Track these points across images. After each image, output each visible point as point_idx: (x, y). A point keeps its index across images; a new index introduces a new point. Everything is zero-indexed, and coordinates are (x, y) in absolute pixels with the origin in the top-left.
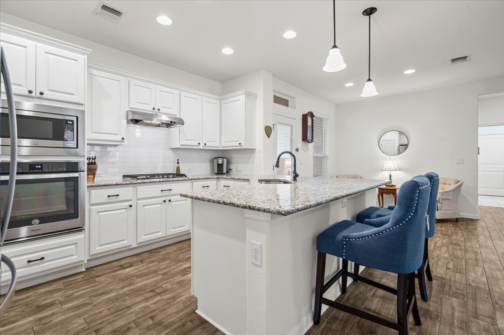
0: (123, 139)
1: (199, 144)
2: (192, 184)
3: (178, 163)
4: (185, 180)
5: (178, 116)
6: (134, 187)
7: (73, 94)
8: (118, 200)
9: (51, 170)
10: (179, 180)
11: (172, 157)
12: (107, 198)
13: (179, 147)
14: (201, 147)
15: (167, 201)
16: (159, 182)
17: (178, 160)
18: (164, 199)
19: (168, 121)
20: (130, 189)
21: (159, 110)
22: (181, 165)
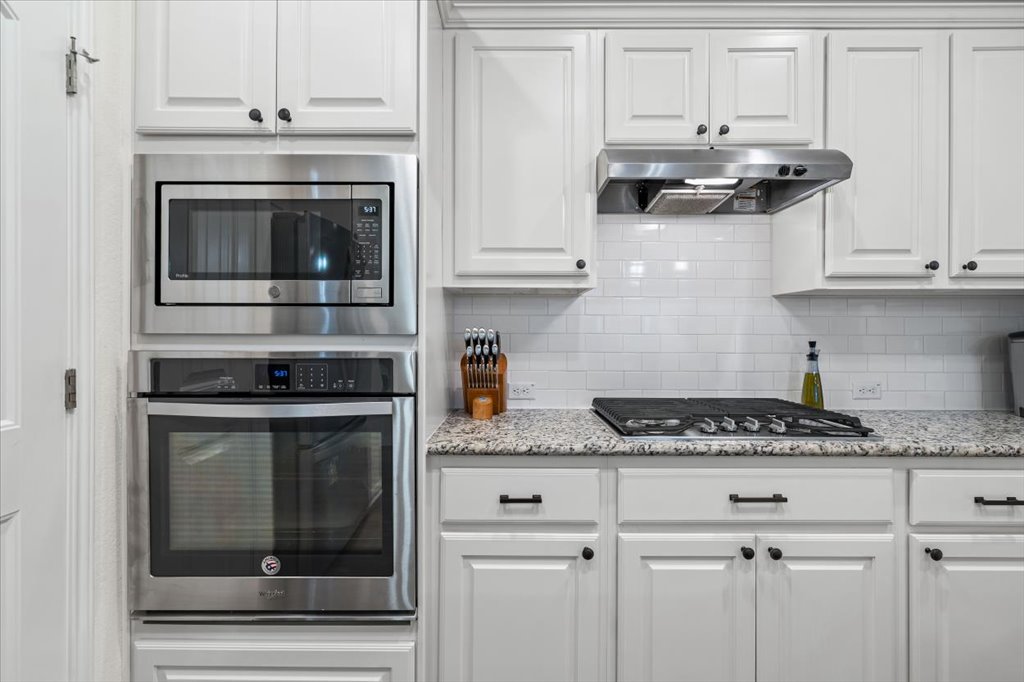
0: (581, 265)
1: (934, 266)
2: (903, 475)
3: (813, 357)
4: (866, 454)
5: (818, 145)
6: (607, 467)
7: (378, 101)
8: (539, 517)
9: (312, 389)
10: (826, 454)
11: (784, 333)
12: (498, 505)
13: (820, 284)
14: (941, 282)
15: (761, 555)
16: (720, 453)
17: (812, 344)
18: (746, 538)
19: (767, 167)
20: (588, 477)
21: (724, 131)
22: (826, 367)
